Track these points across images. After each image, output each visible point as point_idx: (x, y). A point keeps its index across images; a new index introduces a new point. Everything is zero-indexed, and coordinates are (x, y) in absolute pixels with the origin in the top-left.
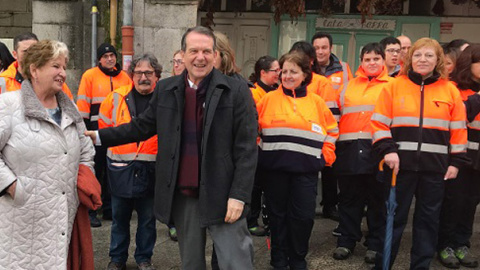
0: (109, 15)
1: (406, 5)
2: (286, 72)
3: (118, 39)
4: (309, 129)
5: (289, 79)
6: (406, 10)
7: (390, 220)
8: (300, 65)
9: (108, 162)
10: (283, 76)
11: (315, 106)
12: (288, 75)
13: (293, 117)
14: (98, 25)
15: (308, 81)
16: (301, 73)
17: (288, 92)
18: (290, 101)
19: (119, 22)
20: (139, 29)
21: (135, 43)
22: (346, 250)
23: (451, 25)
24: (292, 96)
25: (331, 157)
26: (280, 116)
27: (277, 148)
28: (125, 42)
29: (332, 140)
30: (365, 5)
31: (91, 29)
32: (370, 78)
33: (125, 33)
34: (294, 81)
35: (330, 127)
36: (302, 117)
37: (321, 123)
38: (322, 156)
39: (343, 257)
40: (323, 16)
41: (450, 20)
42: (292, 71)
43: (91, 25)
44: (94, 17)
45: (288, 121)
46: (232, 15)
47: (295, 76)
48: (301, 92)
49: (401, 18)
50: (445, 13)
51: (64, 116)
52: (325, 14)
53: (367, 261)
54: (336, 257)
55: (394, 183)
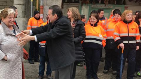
0: (36, 2)
1: (116, 1)
2: (91, 19)
3: (39, 9)
4: (98, 36)
5: (92, 21)
6: (115, 3)
7: (122, 63)
8: (96, 17)
9: (39, 46)
10: (91, 20)
11: (100, 29)
12: (92, 20)
13: (94, 32)
14: (33, 5)
15: (98, 22)
16: (96, 19)
17: (92, 25)
18: (92, 28)
19: (39, 4)
20: (45, 6)
21: (44, 11)
22: (107, 71)
23: (127, 7)
24: (93, 26)
25: (104, 44)
26: (90, 32)
27: (89, 42)
28: (41, 10)
29: (105, 39)
30: (106, 1)
31: (31, 6)
32: (116, 21)
33: (41, 7)
34: (94, 22)
35: (104, 35)
36: (96, 32)
37: (102, 34)
38: (102, 44)
39: (106, 73)
40: (93, 4)
41: (127, 6)
42: (93, 19)
43: (31, 5)
44: (32, 3)
45: (92, 34)
46: (69, 3)
47: (94, 20)
48: (96, 25)
49: (114, 5)
50: (126, 4)
51: (17, 32)
52: (94, 4)
53: (113, 74)
54: (104, 73)
55: (123, 52)
